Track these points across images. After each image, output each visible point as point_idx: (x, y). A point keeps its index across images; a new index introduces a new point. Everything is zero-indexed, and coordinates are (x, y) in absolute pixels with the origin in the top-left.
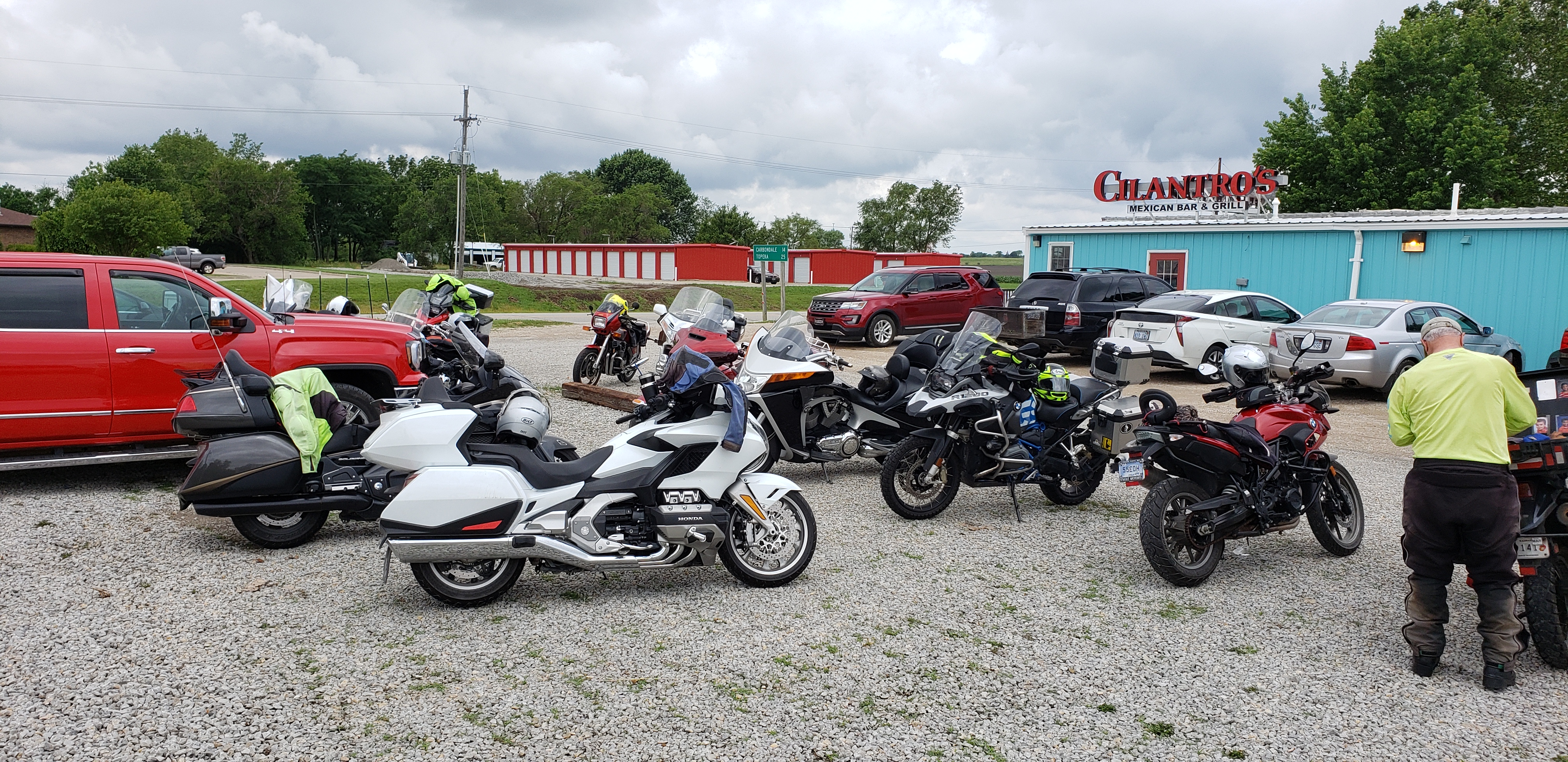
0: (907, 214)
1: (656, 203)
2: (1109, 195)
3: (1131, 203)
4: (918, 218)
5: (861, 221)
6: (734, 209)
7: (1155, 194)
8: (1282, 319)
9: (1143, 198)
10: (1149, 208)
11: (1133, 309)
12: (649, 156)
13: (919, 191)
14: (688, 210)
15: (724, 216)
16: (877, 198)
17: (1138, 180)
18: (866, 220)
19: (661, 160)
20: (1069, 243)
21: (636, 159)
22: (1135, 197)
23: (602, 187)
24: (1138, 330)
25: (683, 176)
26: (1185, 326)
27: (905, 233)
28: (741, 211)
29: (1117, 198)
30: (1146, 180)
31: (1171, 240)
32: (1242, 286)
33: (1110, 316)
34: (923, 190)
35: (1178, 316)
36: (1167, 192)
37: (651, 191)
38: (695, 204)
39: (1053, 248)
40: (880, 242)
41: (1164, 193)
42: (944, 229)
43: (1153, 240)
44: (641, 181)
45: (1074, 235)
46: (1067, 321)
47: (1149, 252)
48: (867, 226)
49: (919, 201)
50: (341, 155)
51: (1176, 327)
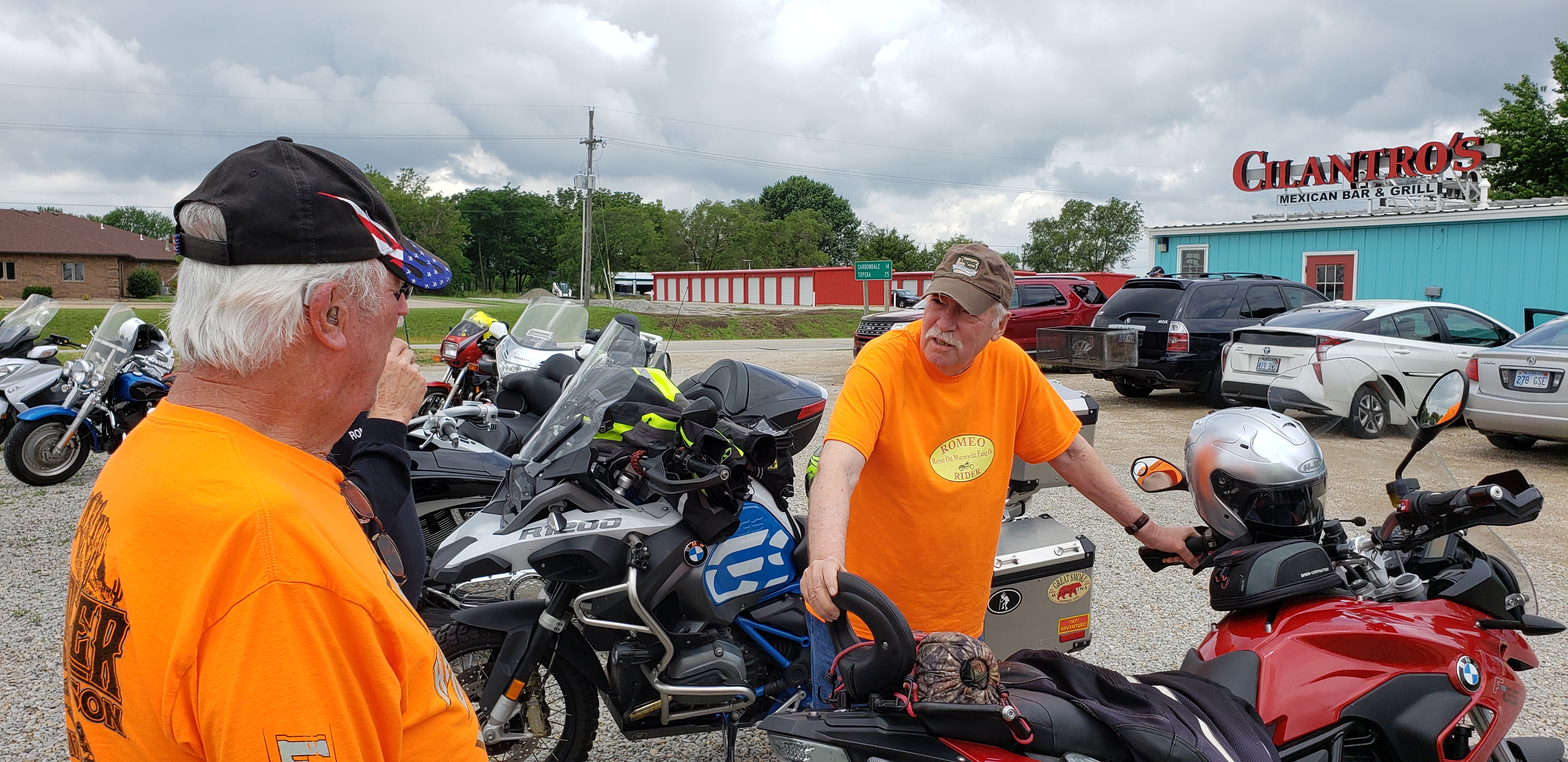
0: (1081, 233)
1: (816, 229)
2: (1253, 183)
3: (1282, 192)
4: (1093, 237)
5: (1031, 242)
6: (894, 232)
7: (1312, 179)
8: (1487, 340)
9: (1297, 184)
10: (1305, 198)
11: (1258, 327)
12: (812, 182)
13: (1094, 209)
14: (852, 235)
15: (882, 239)
16: (1049, 217)
17: (1289, 162)
18: (1036, 239)
19: (824, 185)
20: (1204, 246)
21: (798, 186)
22: (1286, 183)
23: (763, 214)
24: (1264, 358)
25: (847, 201)
26: (1332, 351)
27: (1080, 253)
28: (900, 234)
29: (1262, 186)
30: (1300, 161)
31: (1334, 237)
32: (1432, 298)
33: (1226, 337)
34: (1098, 208)
35: (1319, 337)
36: (1328, 176)
37: (812, 216)
38: (858, 229)
39: (1184, 253)
40: (1053, 264)
41: (1324, 177)
42: (1123, 248)
43: (1310, 238)
44: (803, 207)
45: (1209, 235)
46: (1171, 345)
47: (1305, 254)
48: (1038, 247)
49: (1095, 219)
50: (506, 187)
51: (1318, 353)
